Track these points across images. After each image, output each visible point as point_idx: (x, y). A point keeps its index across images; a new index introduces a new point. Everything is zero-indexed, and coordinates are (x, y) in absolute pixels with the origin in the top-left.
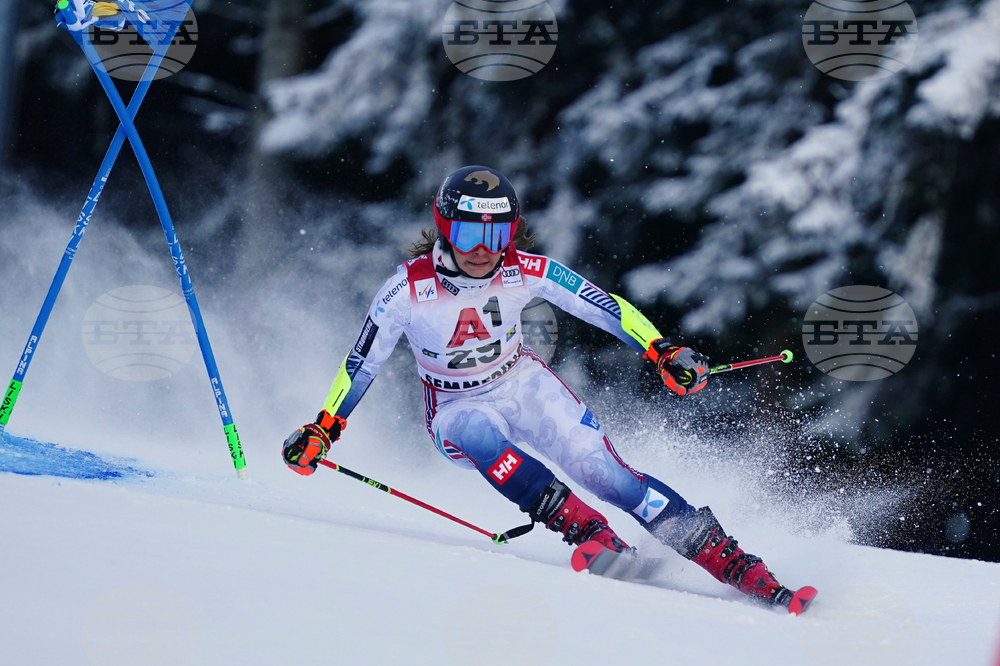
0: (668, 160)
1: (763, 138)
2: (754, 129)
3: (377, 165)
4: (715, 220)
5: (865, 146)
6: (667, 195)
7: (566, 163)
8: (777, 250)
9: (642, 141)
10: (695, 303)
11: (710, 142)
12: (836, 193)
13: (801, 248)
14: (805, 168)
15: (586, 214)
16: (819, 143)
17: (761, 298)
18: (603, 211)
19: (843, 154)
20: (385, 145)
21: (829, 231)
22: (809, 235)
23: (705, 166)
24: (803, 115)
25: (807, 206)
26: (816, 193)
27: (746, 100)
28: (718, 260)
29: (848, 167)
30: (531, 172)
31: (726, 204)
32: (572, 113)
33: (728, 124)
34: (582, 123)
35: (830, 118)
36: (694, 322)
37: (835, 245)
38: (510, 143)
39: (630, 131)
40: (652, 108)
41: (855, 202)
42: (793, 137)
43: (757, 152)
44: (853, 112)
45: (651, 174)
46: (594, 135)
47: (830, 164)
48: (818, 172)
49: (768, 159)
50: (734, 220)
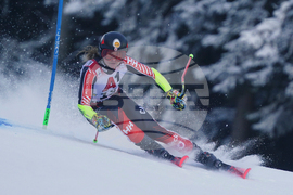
0: (210, 26)
1: (246, 22)
2: (243, 18)
3: (105, 23)
4: (227, 51)
5: (283, 26)
6: (210, 40)
7: (174, 26)
8: (249, 63)
9: (201, 19)
10: (218, 81)
11: (227, 23)
12: (272, 43)
13: (257, 63)
14: (261, 33)
15: (179, 44)
16: (267, 25)
17: (241, 81)
18: (186, 43)
19: (275, 29)
20: (109, 15)
21: (268, 57)
22: (261, 58)
23: (225, 30)
24: (261, 14)
25: (261, 47)
26: (264, 43)
27: (240, 8)
28: (227, 66)
29: (277, 33)
30: (161, 28)
31: (231, 46)
32: (177, 8)
33: (233, 16)
34: (181, 11)
35: (271, 16)
36: (217, 88)
37: (269, 63)
38: (154, 17)
39: (197, 15)
40: (206, 7)
41: (278, 47)
42: (257, 22)
43: (244, 27)
44: (280, 14)
45: (204, 31)
46: (184, 16)
47: (271, 32)
48: (266, 35)
49: (247, 30)
50: (234, 52)
